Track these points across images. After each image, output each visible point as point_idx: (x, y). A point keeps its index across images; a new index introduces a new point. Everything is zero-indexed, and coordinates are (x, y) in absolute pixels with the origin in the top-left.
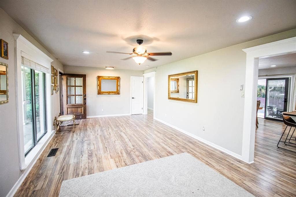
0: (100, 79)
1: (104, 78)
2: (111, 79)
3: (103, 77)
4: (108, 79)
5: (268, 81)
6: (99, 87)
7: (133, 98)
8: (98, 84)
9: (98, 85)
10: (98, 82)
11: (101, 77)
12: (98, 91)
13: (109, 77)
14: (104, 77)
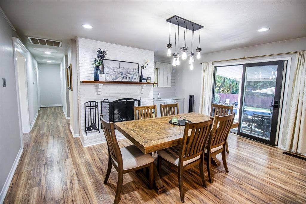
5: (246, 68)
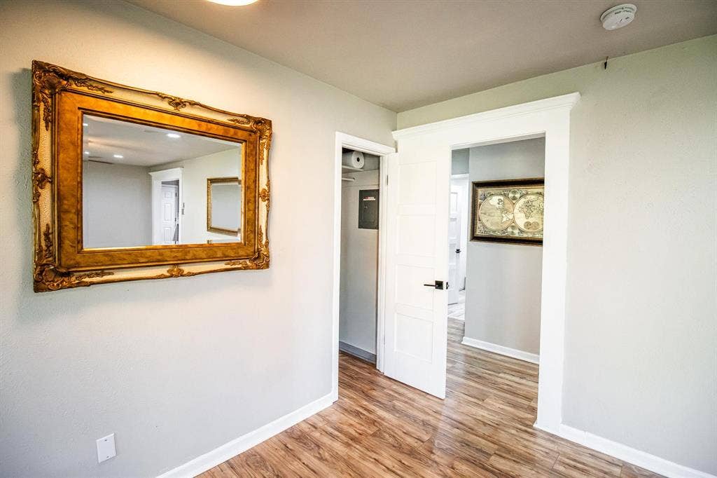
0: (70, 102)
1: (120, 109)
2: (194, 125)
3: (105, 86)
4: (166, 119)
6: (58, 198)
7: (439, 285)
8: (46, 163)
9: (40, 179)
10: (45, 136)
11: (83, 79)
12: (39, 252)
13: (178, 103)
14: (117, 94)
